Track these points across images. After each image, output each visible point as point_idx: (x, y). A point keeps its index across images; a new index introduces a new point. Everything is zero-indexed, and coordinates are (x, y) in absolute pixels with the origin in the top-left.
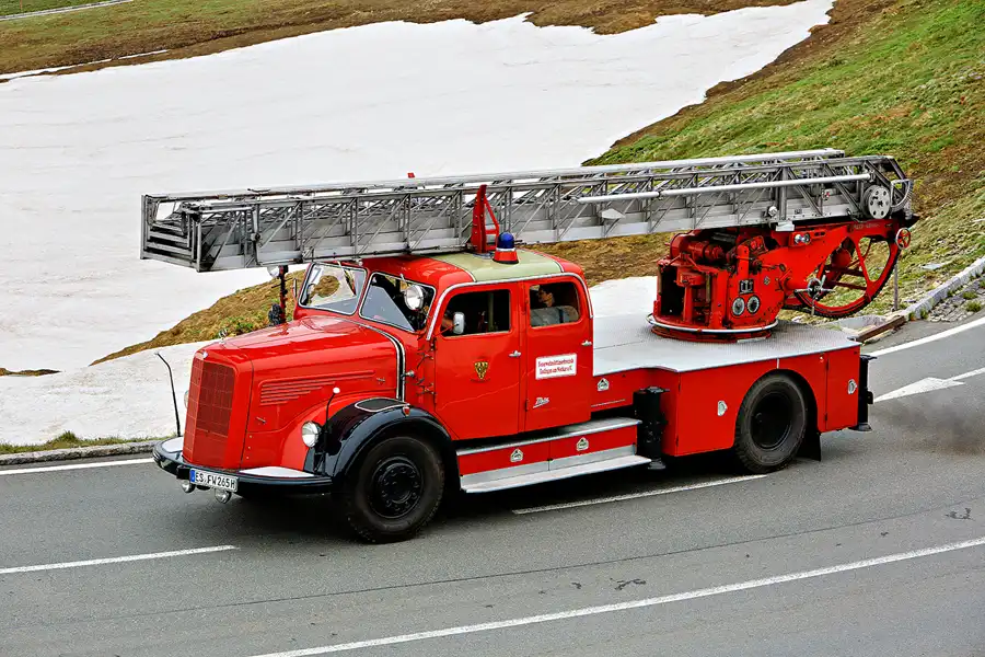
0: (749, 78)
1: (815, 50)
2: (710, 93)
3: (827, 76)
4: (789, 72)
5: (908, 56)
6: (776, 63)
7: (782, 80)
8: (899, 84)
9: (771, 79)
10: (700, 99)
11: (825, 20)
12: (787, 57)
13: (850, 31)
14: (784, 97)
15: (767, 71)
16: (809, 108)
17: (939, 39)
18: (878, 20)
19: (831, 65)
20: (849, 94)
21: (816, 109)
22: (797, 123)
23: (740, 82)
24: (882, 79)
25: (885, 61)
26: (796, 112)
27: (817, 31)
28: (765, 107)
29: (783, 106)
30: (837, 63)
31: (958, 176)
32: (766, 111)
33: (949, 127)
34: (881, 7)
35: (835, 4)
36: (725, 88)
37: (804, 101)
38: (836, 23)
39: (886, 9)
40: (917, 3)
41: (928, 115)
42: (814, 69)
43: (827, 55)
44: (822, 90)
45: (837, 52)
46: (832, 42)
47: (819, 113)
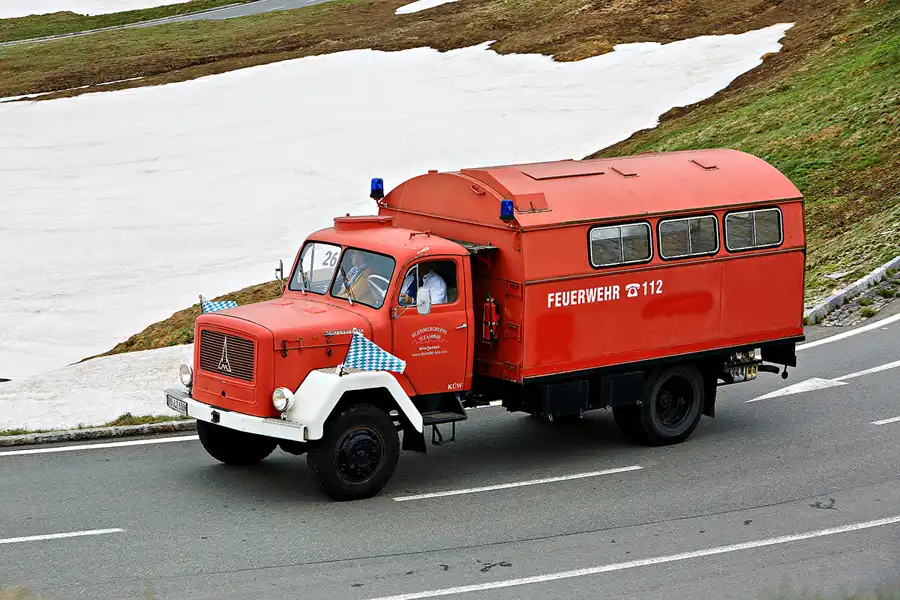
0: (701, 103)
1: (765, 76)
2: (663, 118)
3: (773, 101)
4: (738, 98)
5: (850, 81)
6: (728, 89)
7: (731, 105)
8: (838, 108)
9: (720, 105)
10: (653, 123)
11: (776, 48)
12: (739, 83)
13: (799, 59)
14: (728, 122)
15: (719, 96)
16: (753, 130)
17: (881, 64)
18: (827, 47)
19: (779, 90)
20: (792, 117)
21: (758, 132)
23: (692, 107)
24: (824, 103)
25: (829, 86)
27: (768, 59)
28: (711, 130)
29: (728, 129)
30: (785, 89)
31: (880, 194)
32: (711, 134)
33: (876, 147)
34: (831, 35)
35: (787, 32)
36: (678, 113)
37: (748, 125)
38: (787, 51)
39: (835, 37)
40: (865, 31)
41: (857, 135)
42: (762, 94)
43: (776, 81)
44: (767, 114)
45: (784, 78)
46: (782, 69)
47: (761, 136)
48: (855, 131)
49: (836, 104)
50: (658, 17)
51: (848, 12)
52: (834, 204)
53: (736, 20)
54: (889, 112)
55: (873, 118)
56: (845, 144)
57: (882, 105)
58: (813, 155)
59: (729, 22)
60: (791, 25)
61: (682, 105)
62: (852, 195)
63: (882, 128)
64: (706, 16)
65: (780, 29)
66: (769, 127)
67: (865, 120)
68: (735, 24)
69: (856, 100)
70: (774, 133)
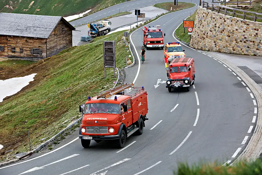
0: (13, 95)
1: (30, 87)
2: (4, 99)
3: (32, 94)
4: (23, 93)
5: (51, 88)
6: (21, 91)
7: (21, 95)
8: (48, 94)
9: (18, 95)
11: (33, 80)
12: (23, 89)
13: (38, 82)
14: (20, 100)
15: (18, 93)
16: (26, 102)
17: (58, 83)
18: (45, 79)
19: (33, 91)
20: (36, 97)
22: (22, 105)
23: (11, 96)
24: (44, 94)
25: (45, 89)
26: (23, 103)
27: (31, 83)
28: (16, 102)
29: (20, 101)
30: (35, 90)
31: (57, 116)
32: (16, 103)
33: (56, 104)
34: (46, 76)
35: (35, 76)
36: (8, 98)
37: (25, 100)
38: (35, 80)
39: (47, 77)
40: (54, 75)
41: (51, 102)
42: (29, 92)
43: (33, 88)
44: (30, 97)
45: (35, 88)
46: (34, 85)
47: (28, 103)
48: (50, 101)
49: (47, 94)
50: (2, 73)
51: (50, 70)
52: (45, 120)
53: (22, 73)
54: (58, 95)
55: (55, 97)
56: (48, 104)
57: (57, 94)
58: (40, 107)
59: (20, 74)
60: (36, 74)
61: (9, 96)
62: (50, 117)
63: (57, 99)
64: (14, 72)
65: (33, 75)
66: (30, 101)
67: (53, 98)
68: (22, 74)
69: (52, 93)
70: (31, 102)
